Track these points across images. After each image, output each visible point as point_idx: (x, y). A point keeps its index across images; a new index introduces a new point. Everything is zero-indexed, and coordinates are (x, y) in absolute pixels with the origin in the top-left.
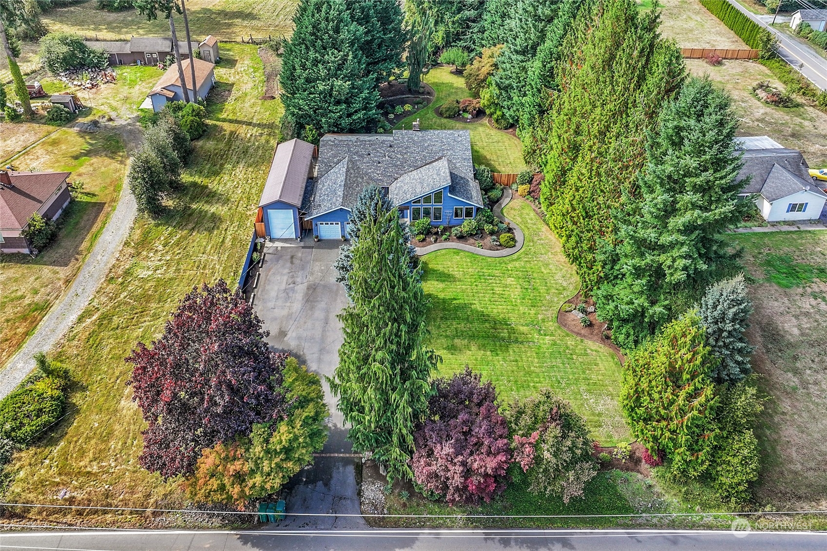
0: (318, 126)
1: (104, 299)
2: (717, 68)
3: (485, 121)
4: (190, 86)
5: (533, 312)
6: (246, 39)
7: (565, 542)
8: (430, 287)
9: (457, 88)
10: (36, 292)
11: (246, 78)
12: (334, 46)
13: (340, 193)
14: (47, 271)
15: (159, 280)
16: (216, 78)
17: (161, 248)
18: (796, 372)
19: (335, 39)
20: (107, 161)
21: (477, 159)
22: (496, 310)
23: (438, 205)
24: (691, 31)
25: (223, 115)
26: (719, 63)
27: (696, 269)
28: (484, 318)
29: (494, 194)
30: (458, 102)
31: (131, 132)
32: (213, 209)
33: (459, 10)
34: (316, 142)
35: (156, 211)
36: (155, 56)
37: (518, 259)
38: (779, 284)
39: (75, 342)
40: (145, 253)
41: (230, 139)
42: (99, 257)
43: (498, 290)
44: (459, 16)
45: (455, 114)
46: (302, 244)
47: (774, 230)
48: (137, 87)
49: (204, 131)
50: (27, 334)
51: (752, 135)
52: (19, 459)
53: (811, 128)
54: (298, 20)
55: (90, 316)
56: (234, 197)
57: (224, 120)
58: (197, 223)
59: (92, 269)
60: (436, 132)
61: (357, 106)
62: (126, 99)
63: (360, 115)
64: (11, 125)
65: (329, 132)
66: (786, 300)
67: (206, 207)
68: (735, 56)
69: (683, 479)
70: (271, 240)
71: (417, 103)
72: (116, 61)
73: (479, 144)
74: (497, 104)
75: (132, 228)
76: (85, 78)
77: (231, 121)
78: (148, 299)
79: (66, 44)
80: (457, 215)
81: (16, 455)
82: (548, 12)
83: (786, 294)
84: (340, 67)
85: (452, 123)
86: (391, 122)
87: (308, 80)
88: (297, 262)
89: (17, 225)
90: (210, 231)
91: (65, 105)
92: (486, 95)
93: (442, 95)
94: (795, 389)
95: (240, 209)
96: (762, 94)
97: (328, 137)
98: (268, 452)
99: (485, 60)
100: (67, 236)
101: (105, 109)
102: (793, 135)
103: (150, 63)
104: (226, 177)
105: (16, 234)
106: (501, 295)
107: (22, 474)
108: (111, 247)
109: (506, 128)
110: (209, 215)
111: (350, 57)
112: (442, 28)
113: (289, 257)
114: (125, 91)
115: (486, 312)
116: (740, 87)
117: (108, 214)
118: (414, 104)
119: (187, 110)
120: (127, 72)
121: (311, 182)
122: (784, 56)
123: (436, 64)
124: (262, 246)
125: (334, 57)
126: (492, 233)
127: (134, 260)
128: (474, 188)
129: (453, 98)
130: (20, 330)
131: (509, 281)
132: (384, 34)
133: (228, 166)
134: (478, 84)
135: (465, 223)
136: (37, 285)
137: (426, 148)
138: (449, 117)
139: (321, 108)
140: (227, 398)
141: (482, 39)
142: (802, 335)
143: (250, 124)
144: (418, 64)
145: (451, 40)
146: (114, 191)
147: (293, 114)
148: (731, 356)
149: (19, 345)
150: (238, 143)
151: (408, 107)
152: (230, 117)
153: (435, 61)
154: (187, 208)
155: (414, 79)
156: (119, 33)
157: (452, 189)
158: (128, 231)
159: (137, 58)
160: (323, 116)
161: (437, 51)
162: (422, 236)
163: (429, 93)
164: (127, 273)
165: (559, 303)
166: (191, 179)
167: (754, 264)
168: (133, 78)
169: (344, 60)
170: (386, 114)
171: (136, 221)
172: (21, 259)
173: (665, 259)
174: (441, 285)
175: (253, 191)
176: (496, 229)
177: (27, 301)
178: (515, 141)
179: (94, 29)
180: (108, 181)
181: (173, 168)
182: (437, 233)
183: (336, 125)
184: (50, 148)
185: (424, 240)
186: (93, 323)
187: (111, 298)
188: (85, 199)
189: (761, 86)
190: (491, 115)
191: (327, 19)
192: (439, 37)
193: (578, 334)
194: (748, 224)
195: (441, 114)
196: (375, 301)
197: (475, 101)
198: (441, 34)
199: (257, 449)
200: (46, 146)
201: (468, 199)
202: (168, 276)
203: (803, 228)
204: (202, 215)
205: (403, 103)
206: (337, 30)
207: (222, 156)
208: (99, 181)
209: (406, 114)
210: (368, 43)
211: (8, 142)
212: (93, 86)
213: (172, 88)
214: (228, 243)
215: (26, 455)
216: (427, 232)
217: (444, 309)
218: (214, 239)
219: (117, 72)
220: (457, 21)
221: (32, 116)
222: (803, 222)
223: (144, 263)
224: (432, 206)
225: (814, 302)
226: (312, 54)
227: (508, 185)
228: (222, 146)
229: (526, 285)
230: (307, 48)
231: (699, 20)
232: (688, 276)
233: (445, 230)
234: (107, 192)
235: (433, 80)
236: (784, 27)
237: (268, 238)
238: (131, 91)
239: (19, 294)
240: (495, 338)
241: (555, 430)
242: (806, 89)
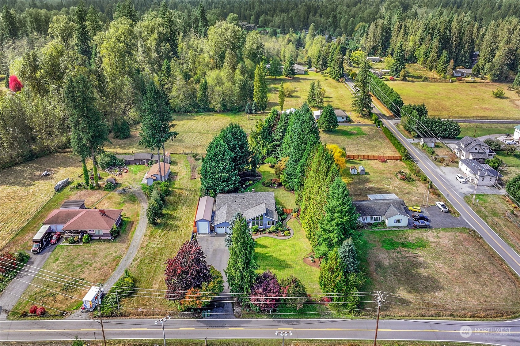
0: (215, 191)
1: (140, 254)
2: (384, 164)
3: (283, 187)
4: (163, 175)
5: (294, 258)
6: (182, 152)
7: (297, 322)
8: (258, 250)
9: (272, 174)
10: (116, 252)
11: (183, 170)
12: (222, 160)
13: (225, 216)
14: (118, 245)
15: (159, 248)
16: (171, 170)
17: (158, 237)
18: (384, 277)
19: (222, 158)
20: (132, 205)
21: (277, 203)
22: (281, 258)
23: (262, 220)
24: (376, 146)
25: (175, 186)
26: (385, 162)
27: (341, 238)
28: (277, 260)
29: (283, 217)
30: (271, 180)
31: (139, 193)
32: (175, 223)
33: (273, 141)
34: (215, 197)
35: (155, 224)
36: (144, 161)
37: (291, 240)
38: (386, 249)
39: (133, 268)
40: (152, 239)
41: (179, 196)
42: (136, 240)
43: (282, 251)
44: (273, 144)
45: (270, 185)
46: (211, 235)
47: (389, 229)
48: (138, 174)
49: (169, 193)
50: (116, 265)
51: (390, 193)
52: (123, 301)
53: (416, 190)
54: (208, 150)
55: (137, 260)
56: (183, 219)
57: (176, 188)
58: (170, 228)
59: (134, 244)
60: (261, 193)
61: (231, 183)
62: (135, 179)
63: (232, 186)
64: (91, 191)
65: (219, 193)
66: (387, 254)
67: (173, 222)
68: (392, 158)
69: (338, 306)
70: (199, 234)
71: (255, 180)
72: (128, 163)
73: (279, 197)
74: (287, 181)
75: (146, 230)
76: (116, 171)
77: (179, 189)
78: (157, 254)
79: (109, 157)
80: (268, 224)
81: (122, 300)
82: (303, 148)
83: (388, 252)
84: (224, 169)
85: (269, 189)
86: (244, 188)
87: (212, 173)
88: (209, 241)
89: (109, 228)
90: (176, 231)
91: (112, 183)
92: (282, 177)
93: (265, 177)
94: (382, 282)
95: (186, 223)
96: (399, 176)
97: (219, 195)
98: (207, 290)
99: (282, 162)
100: (123, 233)
101: (126, 184)
102: (407, 193)
103: (142, 164)
104: (179, 211)
105: (108, 232)
106: (283, 253)
107: (125, 305)
108: (140, 237)
109: (291, 191)
110: (174, 225)
111: (228, 165)
112: (265, 149)
113: (206, 240)
114: (133, 176)
115: (277, 258)
116: (391, 172)
117: (136, 226)
118: (253, 181)
119: (162, 184)
120: (133, 168)
121: (214, 213)
122: (414, 159)
123: (263, 163)
124: (196, 236)
125: (222, 165)
126: (282, 231)
127: (149, 241)
128: (275, 214)
129: (269, 178)
130: (114, 264)
131: (287, 248)
132: (242, 154)
133: (179, 207)
134: (279, 173)
135: (271, 227)
136: (116, 250)
137: (257, 199)
138: (268, 186)
139: (217, 184)
140: (196, 273)
141: (282, 153)
142: (390, 265)
143: (186, 190)
144: (255, 163)
145: (269, 153)
146: (137, 216)
147: (205, 186)
148: (350, 264)
149: (114, 269)
150: (182, 197)
151: (251, 182)
152: (178, 187)
153: (263, 162)
154: (166, 223)
155: (254, 169)
156: (125, 149)
157: (266, 214)
158: (145, 231)
159: (136, 162)
160: (217, 186)
161: (263, 158)
162: (255, 232)
163: (260, 176)
164: (147, 245)
165: (304, 255)
166: (166, 212)
167: (378, 242)
168: (136, 170)
169: (226, 165)
170: (241, 185)
171: (147, 227)
172: (109, 241)
173: (332, 235)
174: (262, 249)
175: (190, 216)
176: (283, 229)
177: (114, 255)
178: (293, 196)
179: (114, 148)
180: (134, 213)
181: (161, 208)
182: (261, 231)
183: (222, 190)
184: (109, 200)
185: (256, 234)
186: (138, 262)
187: (143, 254)
188: (126, 219)
189: (400, 172)
190: (285, 185)
191: (220, 151)
192: (264, 152)
193: (310, 265)
194: (380, 227)
195: (264, 185)
196: (239, 243)
197: (278, 180)
198: (265, 151)
199: (204, 289)
200: (107, 199)
201: (272, 218)
202: (162, 247)
203: (400, 229)
204: (172, 225)
205: (249, 180)
206: (223, 155)
207: (177, 203)
208: (130, 213)
209: (250, 185)
210: (235, 157)
211: (92, 198)
212: (120, 174)
213: (155, 176)
214: (183, 235)
215: (126, 300)
216: (257, 230)
217: (263, 257)
218: (177, 234)
219: (128, 168)
220: (272, 146)
221: (99, 187)
222: (401, 227)
223: (153, 242)
224: (259, 221)
225: (396, 254)
226: (214, 164)
227: (289, 213)
228: (176, 199)
229: (293, 249)
230: (212, 161)
231: (381, 141)
232: (338, 239)
233: (264, 230)
234: (134, 217)
235: (262, 170)
236: (416, 145)
237: (198, 233)
238: (136, 176)
239: (110, 253)
240: (280, 266)
241: (293, 285)
242: (418, 173)
